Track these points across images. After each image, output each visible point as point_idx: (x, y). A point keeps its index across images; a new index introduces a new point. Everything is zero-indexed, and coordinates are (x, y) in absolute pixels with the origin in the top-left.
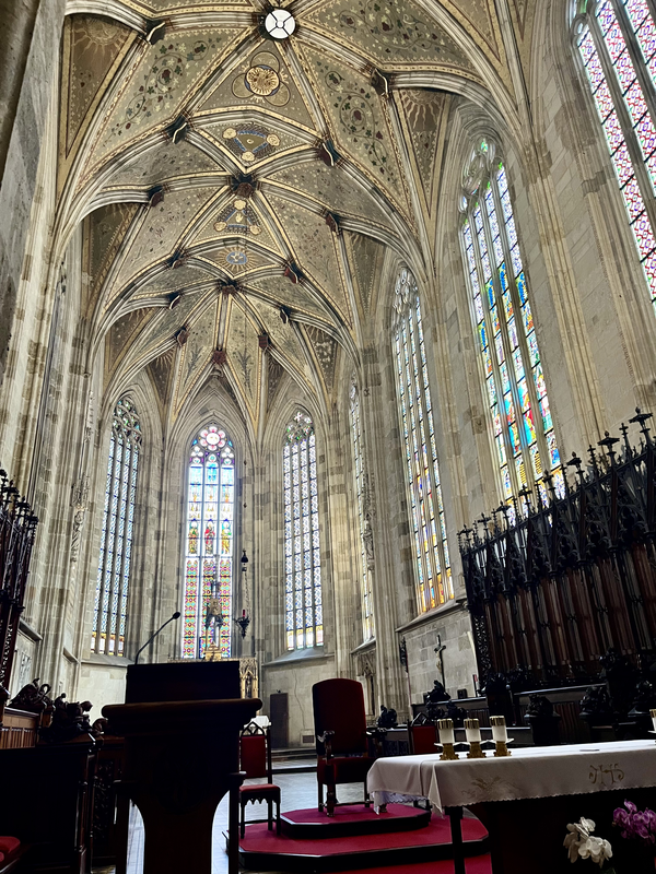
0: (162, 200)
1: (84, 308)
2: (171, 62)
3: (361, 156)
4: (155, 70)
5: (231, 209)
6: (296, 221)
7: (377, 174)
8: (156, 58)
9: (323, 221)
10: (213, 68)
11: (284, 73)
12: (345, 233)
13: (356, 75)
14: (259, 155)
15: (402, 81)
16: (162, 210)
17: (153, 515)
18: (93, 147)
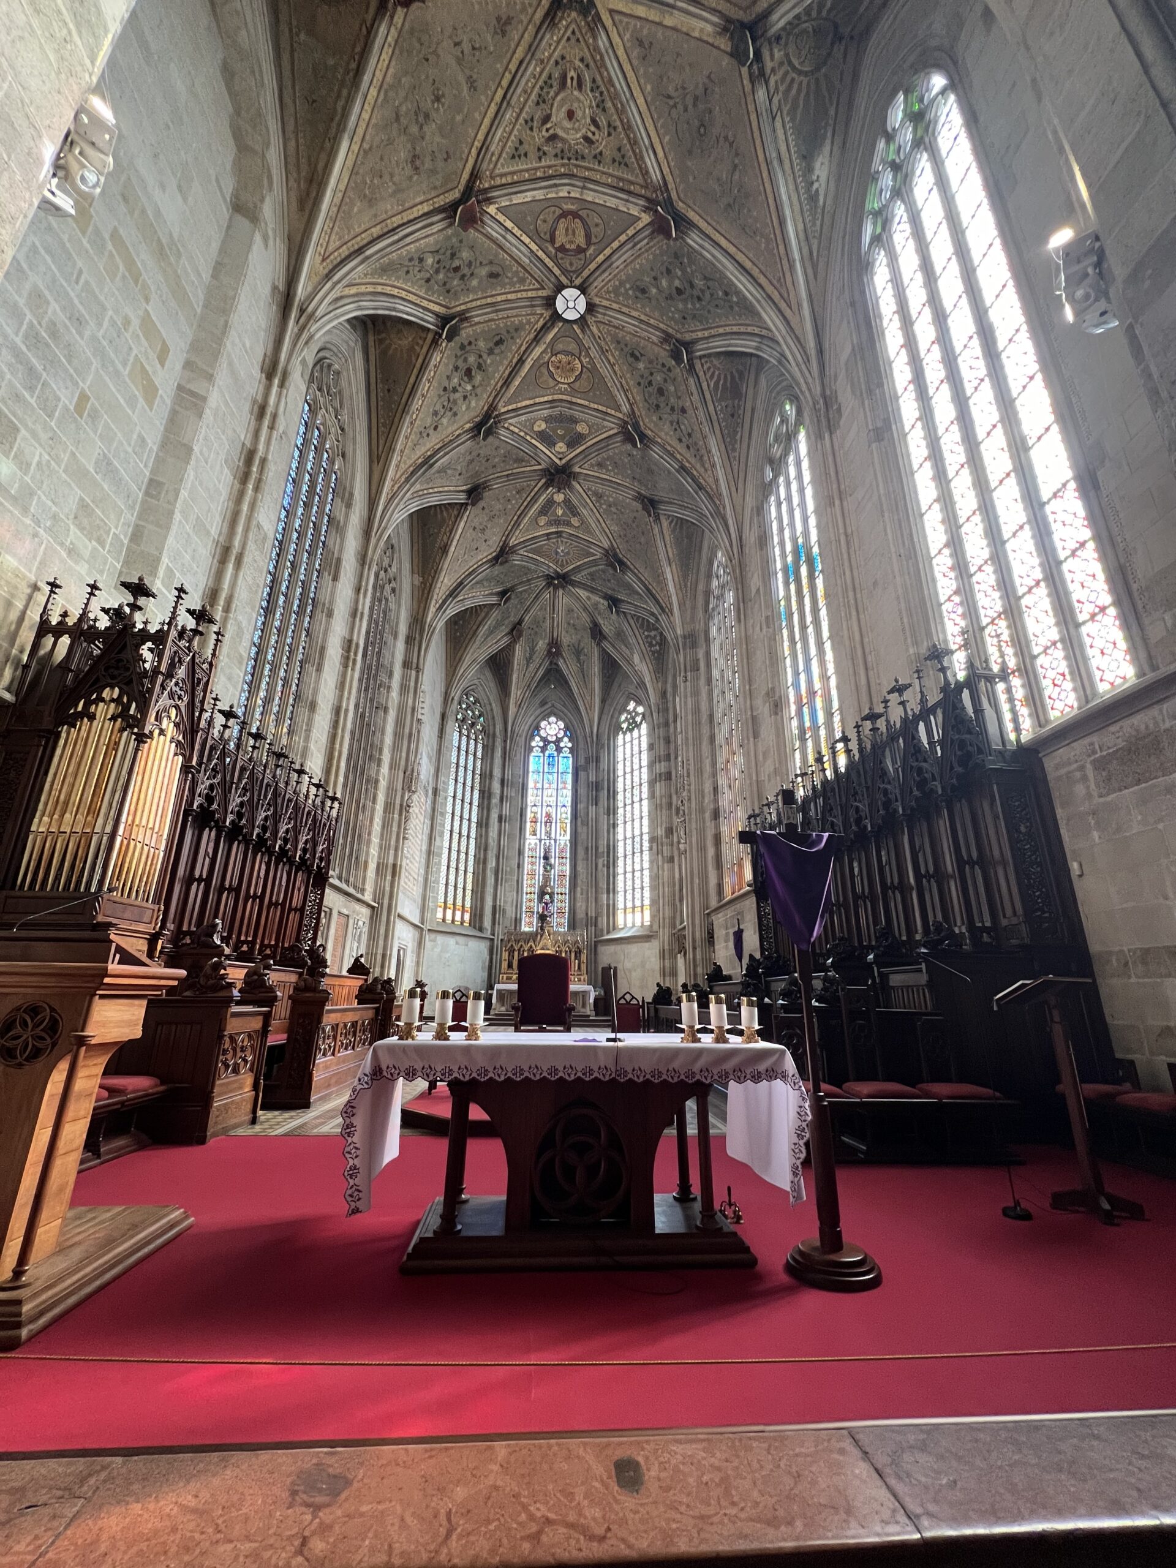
0: (481, 499)
1: (415, 607)
2: (472, 359)
3: (667, 434)
4: (456, 368)
5: (550, 503)
6: (613, 509)
7: (684, 451)
8: (456, 356)
9: (639, 506)
10: (515, 361)
11: (586, 357)
12: (662, 518)
13: (656, 349)
14: (571, 445)
15: (700, 349)
16: (483, 508)
17: (495, 800)
18: (402, 451)
